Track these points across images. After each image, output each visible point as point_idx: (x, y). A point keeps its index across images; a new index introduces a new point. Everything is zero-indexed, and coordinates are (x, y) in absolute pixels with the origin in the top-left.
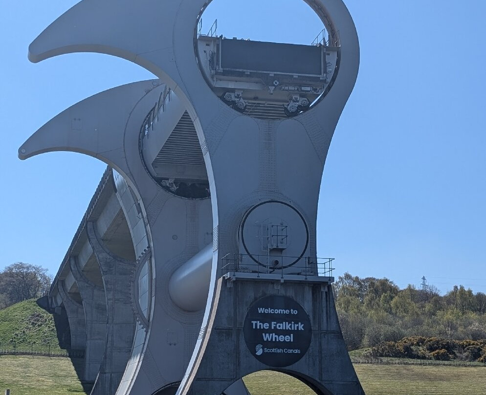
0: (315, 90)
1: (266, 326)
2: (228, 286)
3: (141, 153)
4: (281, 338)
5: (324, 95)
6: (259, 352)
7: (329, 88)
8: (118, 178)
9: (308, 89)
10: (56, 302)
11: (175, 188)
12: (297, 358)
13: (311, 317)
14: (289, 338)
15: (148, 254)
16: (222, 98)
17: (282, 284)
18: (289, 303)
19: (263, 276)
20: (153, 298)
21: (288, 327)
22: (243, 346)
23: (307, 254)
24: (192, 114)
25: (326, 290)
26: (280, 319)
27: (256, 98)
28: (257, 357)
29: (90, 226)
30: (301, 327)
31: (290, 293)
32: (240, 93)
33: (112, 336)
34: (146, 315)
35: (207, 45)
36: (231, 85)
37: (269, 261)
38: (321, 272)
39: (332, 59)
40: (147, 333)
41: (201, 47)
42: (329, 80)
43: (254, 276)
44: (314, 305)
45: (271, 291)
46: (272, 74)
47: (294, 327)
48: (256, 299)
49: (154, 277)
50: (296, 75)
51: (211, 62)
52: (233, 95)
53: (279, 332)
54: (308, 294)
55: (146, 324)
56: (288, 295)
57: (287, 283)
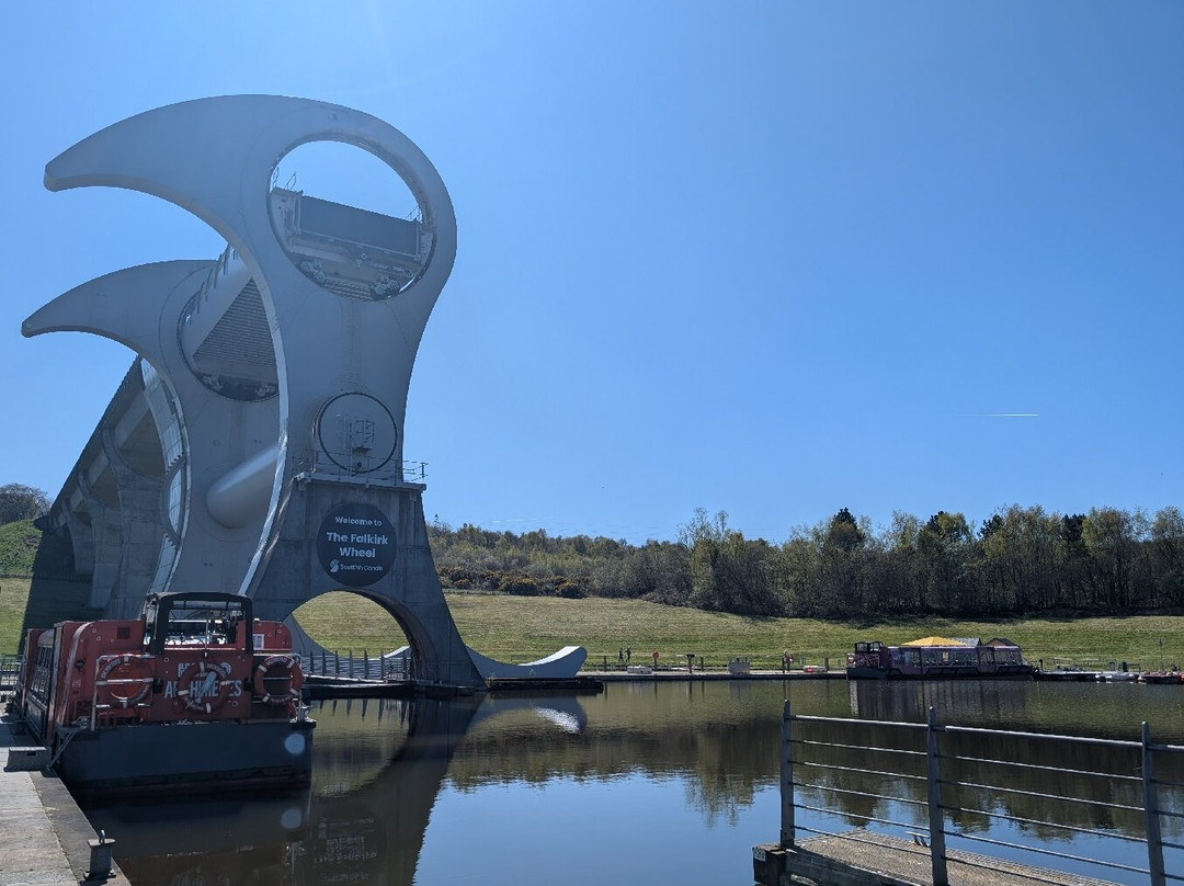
0: (407, 272)
1: (344, 538)
2: (300, 488)
3: (180, 342)
4: (361, 553)
5: (416, 281)
6: (335, 569)
7: (422, 273)
8: (149, 372)
9: (400, 269)
10: (58, 523)
11: (218, 387)
12: (380, 575)
13: (397, 529)
14: (370, 554)
15: (182, 462)
16: (298, 267)
17: (366, 490)
18: (371, 512)
19: (345, 479)
20: (187, 512)
21: (370, 540)
22: (315, 562)
23: (394, 457)
24: (261, 283)
25: (415, 499)
26: (360, 530)
27: (337, 275)
28: (331, 574)
29: (106, 434)
30: (385, 541)
31: (375, 501)
32: (320, 263)
33: (128, 557)
34: (175, 528)
35: (284, 201)
36: (309, 253)
37: (352, 460)
38: (408, 478)
39: (427, 240)
40: (177, 550)
41: (276, 203)
42: (423, 263)
43: (334, 478)
44: (401, 516)
45: (353, 497)
46: (360, 245)
47: (378, 541)
48: (333, 507)
49: (188, 488)
50: (388, 251)
51: (287, 222)
52: (311, 265)
53: (359, 546)
54: (395, 505)
55: (177, 540)
56: (371, 503)
57: (372, 489)
